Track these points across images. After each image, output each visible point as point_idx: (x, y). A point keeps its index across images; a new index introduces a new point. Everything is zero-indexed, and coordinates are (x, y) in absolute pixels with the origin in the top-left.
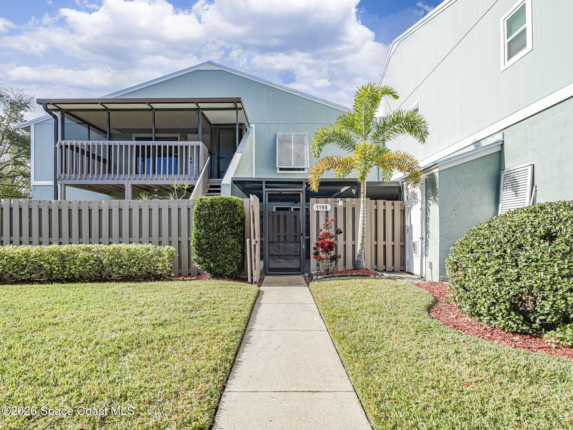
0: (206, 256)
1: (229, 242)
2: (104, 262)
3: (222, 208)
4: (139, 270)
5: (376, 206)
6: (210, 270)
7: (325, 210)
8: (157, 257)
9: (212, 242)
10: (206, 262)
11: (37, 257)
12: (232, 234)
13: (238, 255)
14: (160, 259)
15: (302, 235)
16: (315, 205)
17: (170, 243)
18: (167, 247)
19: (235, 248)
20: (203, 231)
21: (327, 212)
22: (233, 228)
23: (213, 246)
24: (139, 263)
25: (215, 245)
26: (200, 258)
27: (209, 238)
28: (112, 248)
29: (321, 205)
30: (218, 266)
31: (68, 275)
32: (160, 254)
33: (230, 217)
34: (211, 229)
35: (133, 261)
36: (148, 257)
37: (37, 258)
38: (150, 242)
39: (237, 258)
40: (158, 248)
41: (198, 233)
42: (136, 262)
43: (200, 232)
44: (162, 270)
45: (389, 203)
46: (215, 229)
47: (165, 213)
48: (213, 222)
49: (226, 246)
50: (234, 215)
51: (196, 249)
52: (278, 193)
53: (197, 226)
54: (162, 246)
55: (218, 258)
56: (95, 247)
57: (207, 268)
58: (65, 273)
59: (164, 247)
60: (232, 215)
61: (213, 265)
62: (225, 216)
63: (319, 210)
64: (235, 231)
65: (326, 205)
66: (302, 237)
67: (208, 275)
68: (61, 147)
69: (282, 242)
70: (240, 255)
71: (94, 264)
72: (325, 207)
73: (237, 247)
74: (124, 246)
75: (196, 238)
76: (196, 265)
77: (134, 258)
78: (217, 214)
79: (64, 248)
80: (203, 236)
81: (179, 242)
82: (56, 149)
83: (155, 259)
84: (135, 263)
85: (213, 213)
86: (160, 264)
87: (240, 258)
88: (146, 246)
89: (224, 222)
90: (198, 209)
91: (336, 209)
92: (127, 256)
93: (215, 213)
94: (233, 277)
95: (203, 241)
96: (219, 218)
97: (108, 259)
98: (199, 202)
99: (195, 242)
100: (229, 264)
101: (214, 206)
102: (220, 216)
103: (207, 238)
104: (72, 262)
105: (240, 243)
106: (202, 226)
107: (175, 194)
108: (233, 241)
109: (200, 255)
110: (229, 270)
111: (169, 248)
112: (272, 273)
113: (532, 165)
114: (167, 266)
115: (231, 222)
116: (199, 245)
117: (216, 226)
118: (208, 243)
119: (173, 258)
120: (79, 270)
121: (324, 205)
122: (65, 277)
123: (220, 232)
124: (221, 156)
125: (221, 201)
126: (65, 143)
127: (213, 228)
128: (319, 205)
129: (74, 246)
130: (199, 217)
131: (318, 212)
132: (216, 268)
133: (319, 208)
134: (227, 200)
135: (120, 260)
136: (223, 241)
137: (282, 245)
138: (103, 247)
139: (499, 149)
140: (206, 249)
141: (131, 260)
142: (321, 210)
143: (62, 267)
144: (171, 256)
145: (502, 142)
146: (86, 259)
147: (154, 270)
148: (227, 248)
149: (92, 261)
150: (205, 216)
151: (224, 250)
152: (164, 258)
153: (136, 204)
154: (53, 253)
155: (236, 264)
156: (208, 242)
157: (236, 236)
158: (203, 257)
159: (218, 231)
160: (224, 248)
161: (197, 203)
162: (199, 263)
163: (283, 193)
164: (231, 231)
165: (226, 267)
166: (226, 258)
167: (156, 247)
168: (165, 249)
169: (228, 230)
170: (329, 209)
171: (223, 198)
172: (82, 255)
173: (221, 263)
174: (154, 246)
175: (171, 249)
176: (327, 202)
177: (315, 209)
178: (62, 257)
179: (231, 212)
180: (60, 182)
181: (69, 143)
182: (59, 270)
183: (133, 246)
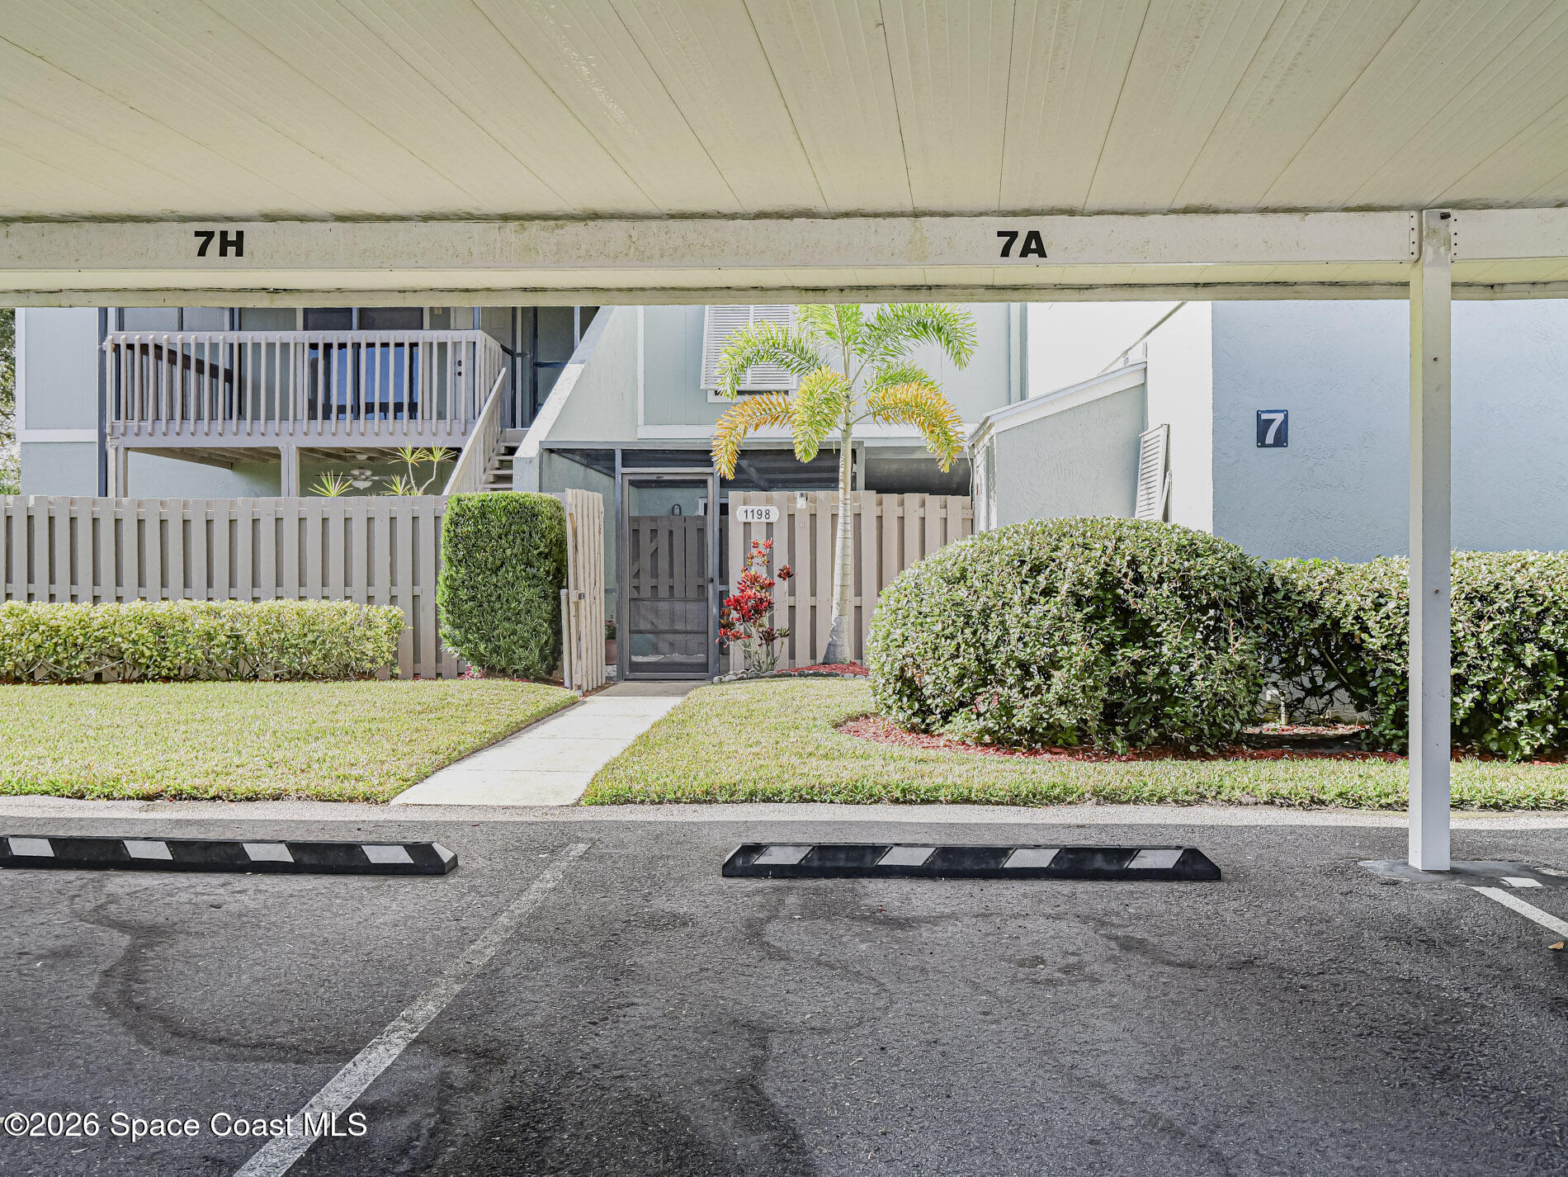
0: (470, 628)
1: (520, 595)
2: (248, 640)
3: (504, 520)
4: (325, 657)
5: (900, 509)
6: (479, 660)
7: (763, 519)
8: (362, 628)
9: (482, 596)
10: (470, 641)
11: (106, 628)
12: (527, 578)
13: (541, 625)
14: (369, 633)
15: (712, 580)
16: (741, 509)
17: (393, 600)
18: (386, 607)
19: (533, 610)
20: (463, 571)
21: (770, 525)
22: (529, 564)
23: (485, 605)
24: (324, 642)
25: (489, 602)
26: (457, 632)
27: (477, 588)
28: (266, 609)
29: (756, 508)
30: (496, 650)
31: (169, 669)
32: (370, 624)
33: (523, 540)
34: (482, 567)
35: (310, 637)
36: (343, 628)
37: (107, 631)
38: (346, 598)
39: (539, 632)
40: (365, 608)
41: (452, 575)
42: (317, 639)
43: (457, 573)
44: (373, 661)
45: (934, 501)
46: (489, 566)
47: (381, 529)
48: (485, 551)
49: (513, 606)
50: (530, 534)
51: (448, 611)
52: (654, 478)
53: (450, 559)
54: (375, 606)
55: (497, 632)
56: (227, 607)
57: (472, 655)
58: (164, 664)
59: (378, 608)
60: (527, 535)
61: (486, 648)
62: (511, 537)
63: (750, 519)
64: (535, 571)
65: (768, 508)
66: (710, 586)
67: (475, 670)
68: (117, 348)
69: (663, 600)
70: (546, 625)
71: (227, 643)
72: (764, 514)
73: (539, 607)
74: (290, 605)
75: (449, 587)
76: (448, 648)
77: (313, 631)
78: (494, 533)
79: (161, 609)
80: (463, 582)
81: (414, 596)
82: (102, 353)
83: (358, 635)
84: (314, 642)
85: (485, 531)
86: (370, 646)
87: (545, 633)
88: (338, 604)
89: (509, 552)
90: (452, 522)
91: (791, 516)
92: (298, 627)
93: (488, 532)
94: (531, 674)
95: (463, 594)
96: (497, 541)
97: (258, 634)
98: (455, 505)
99: (446, 597)
100: (522, 647)
101: (488, 516)
102: (501, 538)
103: (473, 588)
104: (180, 638)
105: (545, 597)
106: (461, 561)
107: (408, 476)
108: (528, 594)
109: (455, 626)
110: (520, 659)
111: (390, 611)
112: (638, 675)
113: (1165, 427)
114: (385, 649)
115: (525, 552)
116: (453, 603)
117: (491, 559)
118: (473, 599)
119: (399, 633)
120: (196, 655)
121: (764, 509)
122: (163, 674)
123: (500, 573)
124: (541, 360)
125: (504, 504)
126: (126, 338)
127: (486, 565)
128: (750, 508)
129: (182, 606)
130: (455, 540)
131: (747, 524)
132: (491, 653)
133: (750, 515)
134: (517, 501)
135: (283, 636)
136: (506, 593)
137: (664, 606)
138: (244, 606)
139: (1137, 380)
140: (471, 612)
141: (305, 635)
142: (756, 519)
143: (157, 650)
144: (395, 628)
145: (1144, 366)
146: (208, 634)
147: (357, 659)
148: (514, 609)
149: (224, 639)
150: (468, 537)
151: (510, 615)
152: (379, 631)
153: (312, 507)
154: (139, 620)
155: (537, 646)
156: (473, 597)
157: (535, 581)
158: (463, 630)
159: (495, 571)
160: (509, 609)
161: (449, 508)
162: (455, 644)
163: (666, 478)
164: (525, 571)
165: (514, 653)
166: (514, 633)
167: (361, 609)
168: (381, 613)
169: (519, 568)
170: (774, 518)
171: (507, 498)
172: (201, 623)
173: (502, 643)
174: (357, 605)
175: (394, 612)
176: (769, 501)
177: (741, 518)
178: (159, 628)
179: (526, 528)
180: (116, 442)
181: (136, 338)
182: (151, 657)
183: (311, 605)
